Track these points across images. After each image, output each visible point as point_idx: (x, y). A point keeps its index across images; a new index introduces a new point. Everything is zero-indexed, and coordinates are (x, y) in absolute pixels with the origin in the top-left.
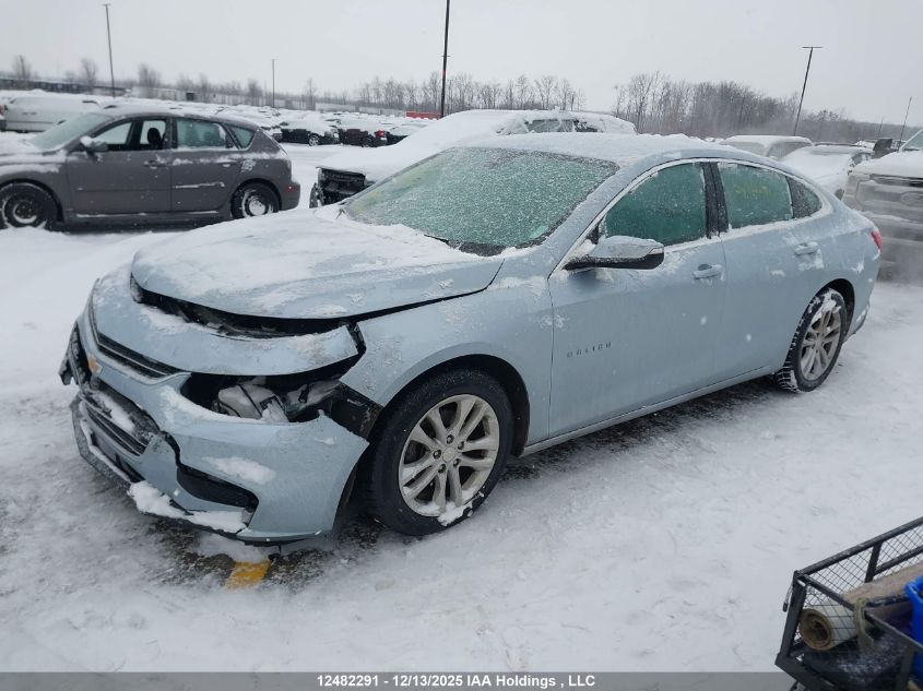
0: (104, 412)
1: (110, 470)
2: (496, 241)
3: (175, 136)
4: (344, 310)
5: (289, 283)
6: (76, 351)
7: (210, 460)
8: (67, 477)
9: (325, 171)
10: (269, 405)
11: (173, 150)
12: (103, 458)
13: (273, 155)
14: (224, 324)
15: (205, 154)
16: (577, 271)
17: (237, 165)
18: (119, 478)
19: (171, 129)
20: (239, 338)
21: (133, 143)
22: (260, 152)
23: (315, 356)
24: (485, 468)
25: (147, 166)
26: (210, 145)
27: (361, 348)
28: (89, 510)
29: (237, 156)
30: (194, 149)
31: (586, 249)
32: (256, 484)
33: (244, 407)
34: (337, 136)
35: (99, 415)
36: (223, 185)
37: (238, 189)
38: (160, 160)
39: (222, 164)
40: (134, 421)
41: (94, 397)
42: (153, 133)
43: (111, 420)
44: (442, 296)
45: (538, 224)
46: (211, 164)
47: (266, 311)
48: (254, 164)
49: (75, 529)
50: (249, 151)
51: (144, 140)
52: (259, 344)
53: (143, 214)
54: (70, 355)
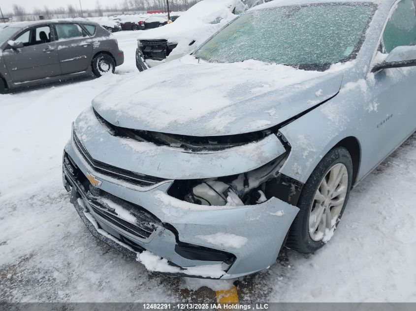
0: (109, 210)
1: (118, 244)
2: (323, 61)
3: (56, 34)
4: (269, 123)
5: (222, 109)
6: (71, 170)
7: (202, 237)
8: (80, 246)
9: (142, 41)
10: (229, 193)
11: (57, 41)
12: (109, 237)
13: (108, 38)
14: (184, 143)
15: (73, 41)
16: (377, 72)
17: (91, 45)
18: (126, 250)
19: (53, 30)
20: (202, 152)
21: (33, 41)
22: (101, 37)
23: (259, 158)
24: (340, 205)
25: (45, 52)
26: (75, 36)
27: (288, 147)
28: (105, 267)
29: (90, 40)
30: (67, 40)
31: (381, 58)
32: (235, 248)
33: (212, 196)
34: (120, 27)
35: (105, 212)
36: (86, 57)
37: (93, 58)
38: (51, 48)
39: (83, 46)
40: (135, 215)
41: (99, 201)
42: (42, 34)
43: (118, 216)
44: (319, 102)
45: (346, 46)
46: (78, 46)
47: (219, 132)
48: (99, 43)
49: (104, 284)
50: (95, 37)
51: (38, 38)
52: (220, 155)
53: (48, 78)
54: (66, 172)
